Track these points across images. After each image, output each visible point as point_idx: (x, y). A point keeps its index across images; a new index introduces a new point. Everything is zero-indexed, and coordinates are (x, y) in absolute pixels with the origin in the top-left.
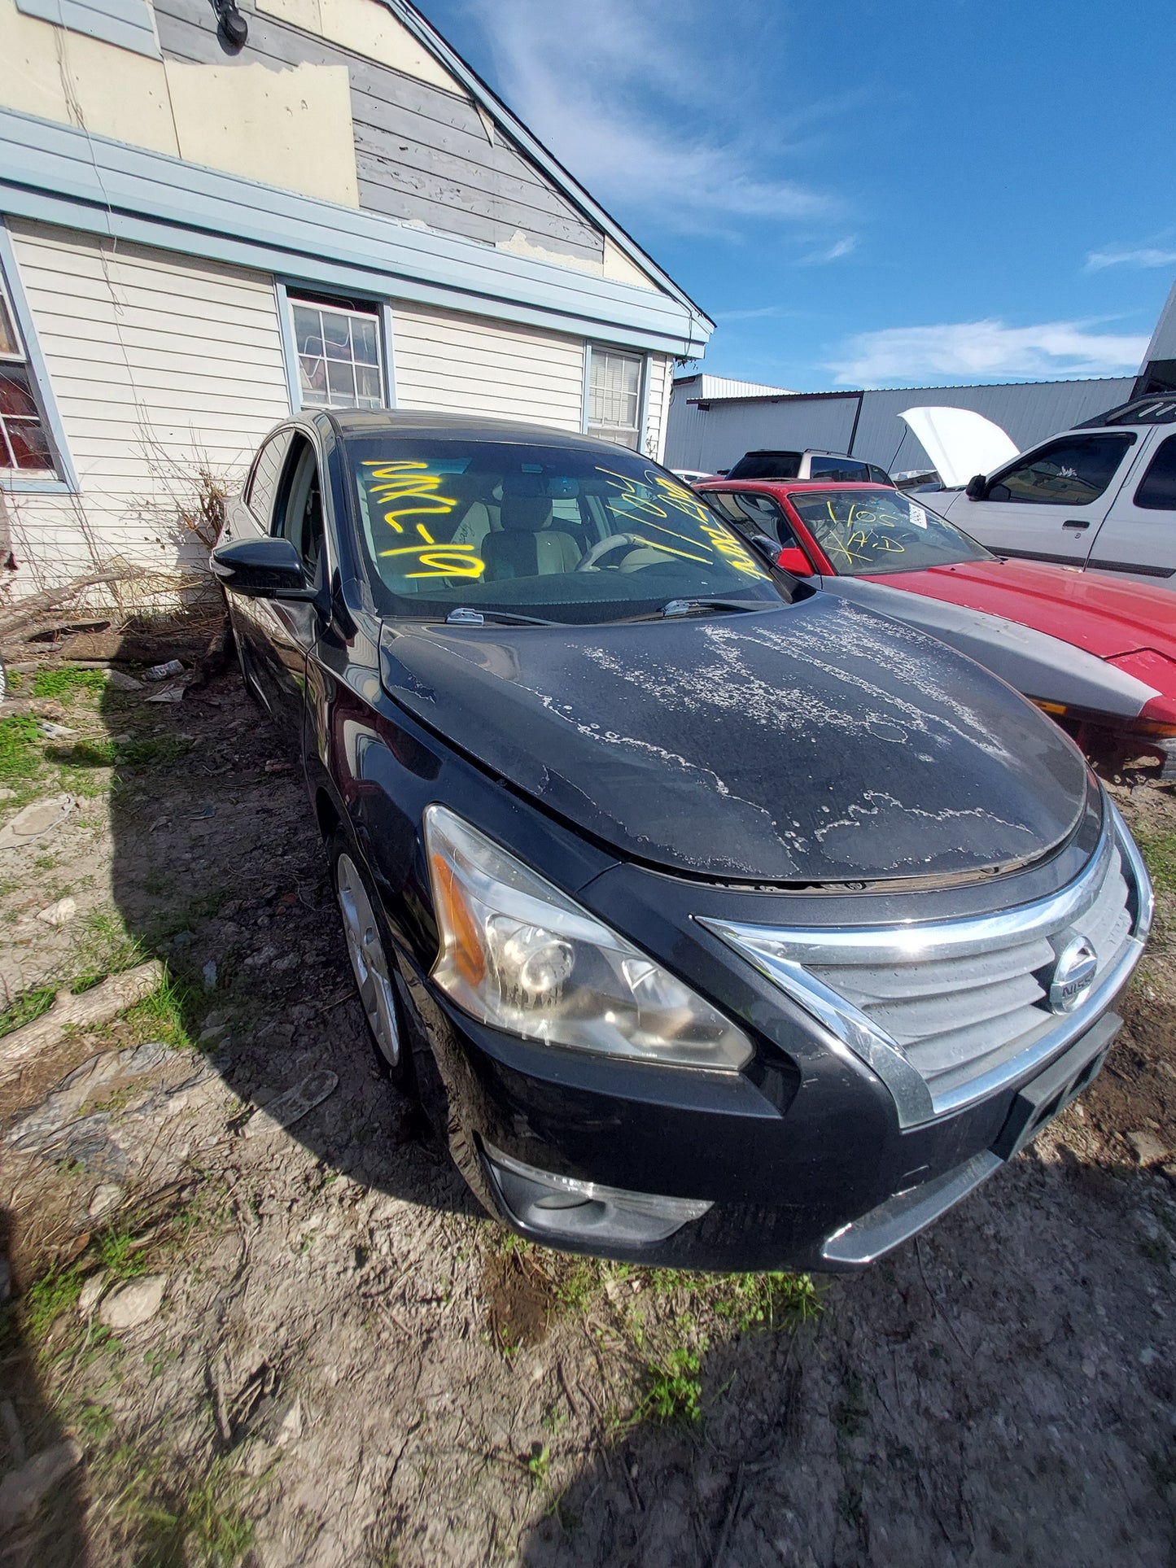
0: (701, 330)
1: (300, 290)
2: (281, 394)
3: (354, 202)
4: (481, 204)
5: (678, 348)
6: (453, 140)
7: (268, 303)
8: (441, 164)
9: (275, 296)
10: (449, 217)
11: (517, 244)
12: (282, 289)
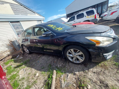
0: (44, 18)
1: (11, 22)
2: (13, 31)
3: (14, 14)
4: (25, 12)
5: (43, 19)
6: (21, 8)
7: (8, 24)
8: (20, 10)
9: (9, 23)
10: (23, 14)
11: (29, 15)
12: (10, 22)
